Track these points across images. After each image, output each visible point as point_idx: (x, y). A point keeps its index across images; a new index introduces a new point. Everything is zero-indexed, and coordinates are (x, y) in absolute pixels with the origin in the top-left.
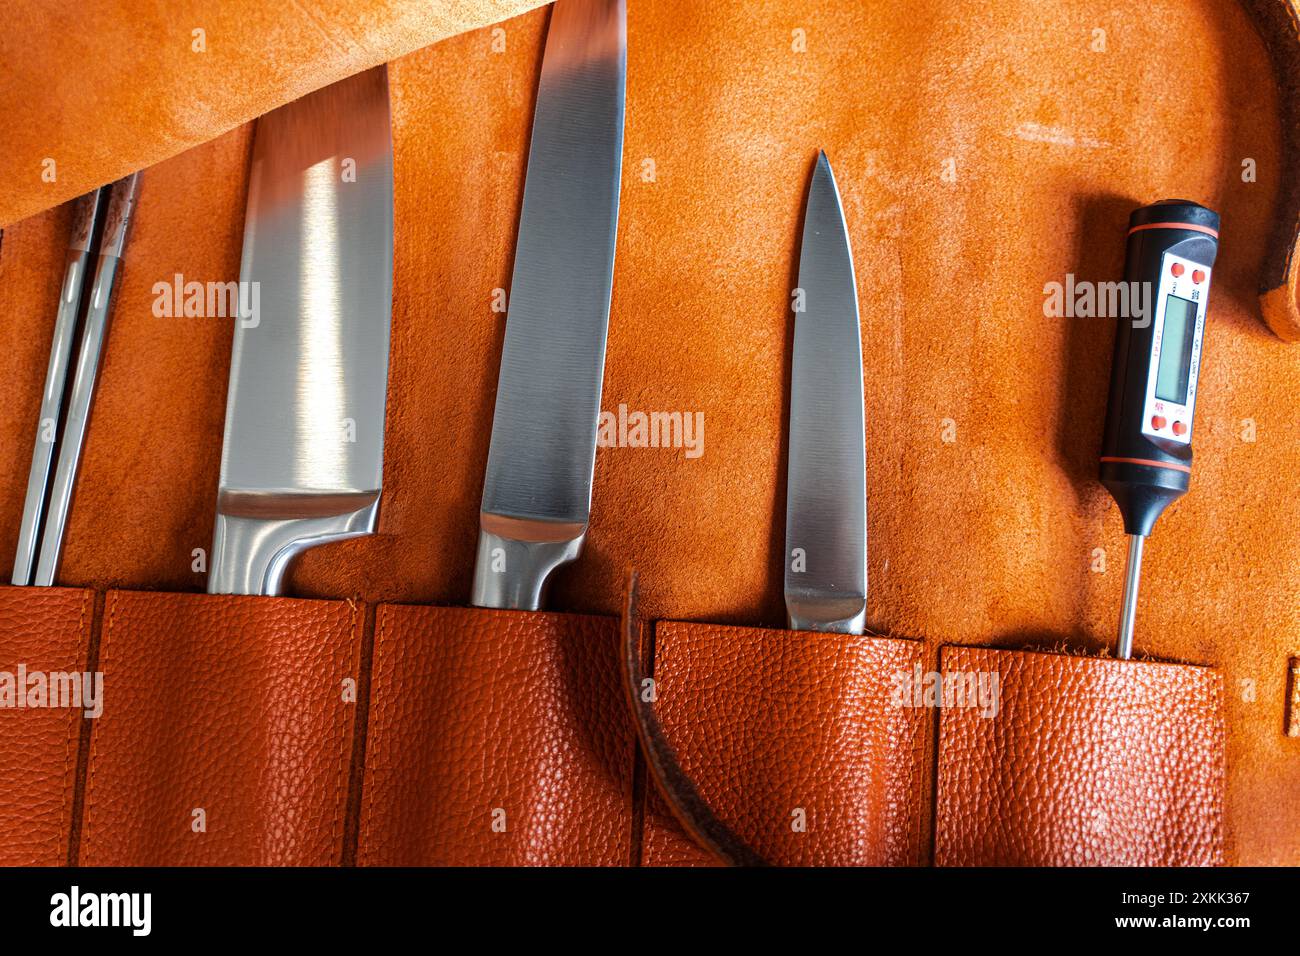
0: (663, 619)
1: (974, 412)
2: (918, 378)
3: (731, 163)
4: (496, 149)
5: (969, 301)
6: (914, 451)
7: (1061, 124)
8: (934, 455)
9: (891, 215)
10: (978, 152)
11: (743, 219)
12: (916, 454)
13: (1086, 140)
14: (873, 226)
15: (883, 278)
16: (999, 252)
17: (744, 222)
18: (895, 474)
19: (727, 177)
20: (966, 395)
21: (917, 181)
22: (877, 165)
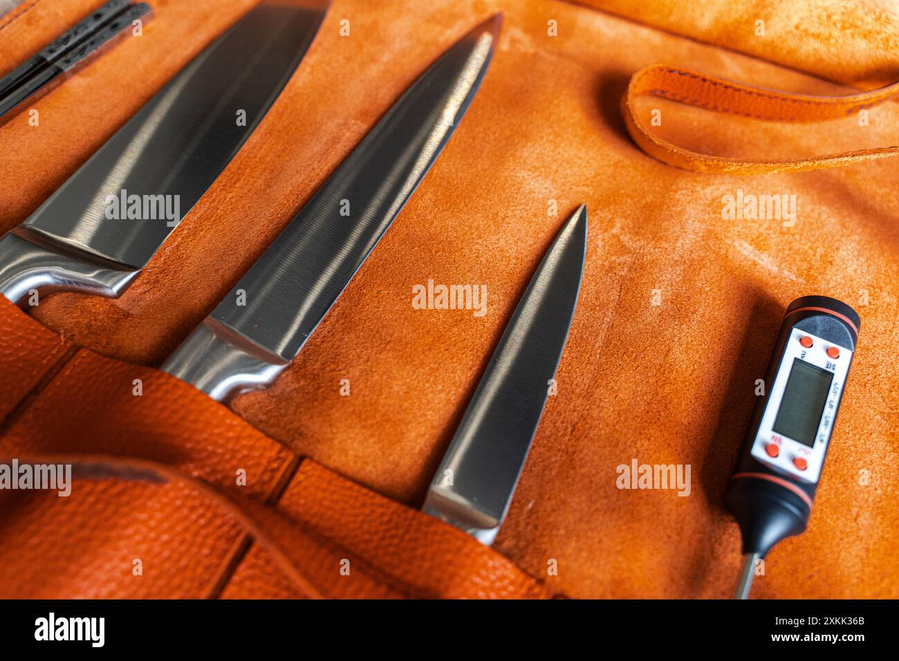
0: (311, 458)
1: (648, 412)
2: (608, 372)
3: (516, 187)
4: (355, 119)
5: (667, 332)
6: (587, 423)
7: (769, 256)
8: (603, 432)
9: (623, 261)
10: (703, 243)
11: (509, 223)
12: (587, 426)
13: (786, 273)
14: (606, 263)
15: (603, 297)
16: (701, 311)
17: (510, 225)
18: (564, 435)
19: (509, 194)
20: (645, 398)
21: (650, 245)
22: (622, 228)
